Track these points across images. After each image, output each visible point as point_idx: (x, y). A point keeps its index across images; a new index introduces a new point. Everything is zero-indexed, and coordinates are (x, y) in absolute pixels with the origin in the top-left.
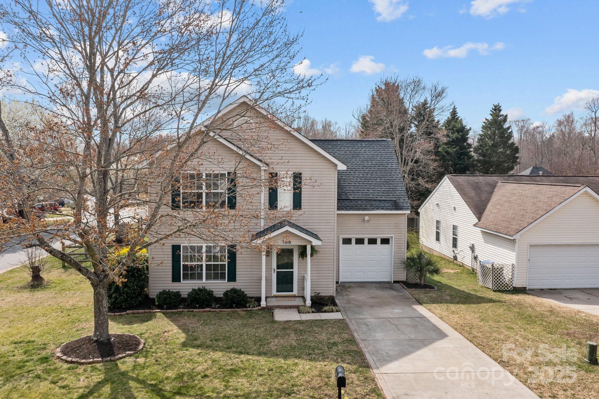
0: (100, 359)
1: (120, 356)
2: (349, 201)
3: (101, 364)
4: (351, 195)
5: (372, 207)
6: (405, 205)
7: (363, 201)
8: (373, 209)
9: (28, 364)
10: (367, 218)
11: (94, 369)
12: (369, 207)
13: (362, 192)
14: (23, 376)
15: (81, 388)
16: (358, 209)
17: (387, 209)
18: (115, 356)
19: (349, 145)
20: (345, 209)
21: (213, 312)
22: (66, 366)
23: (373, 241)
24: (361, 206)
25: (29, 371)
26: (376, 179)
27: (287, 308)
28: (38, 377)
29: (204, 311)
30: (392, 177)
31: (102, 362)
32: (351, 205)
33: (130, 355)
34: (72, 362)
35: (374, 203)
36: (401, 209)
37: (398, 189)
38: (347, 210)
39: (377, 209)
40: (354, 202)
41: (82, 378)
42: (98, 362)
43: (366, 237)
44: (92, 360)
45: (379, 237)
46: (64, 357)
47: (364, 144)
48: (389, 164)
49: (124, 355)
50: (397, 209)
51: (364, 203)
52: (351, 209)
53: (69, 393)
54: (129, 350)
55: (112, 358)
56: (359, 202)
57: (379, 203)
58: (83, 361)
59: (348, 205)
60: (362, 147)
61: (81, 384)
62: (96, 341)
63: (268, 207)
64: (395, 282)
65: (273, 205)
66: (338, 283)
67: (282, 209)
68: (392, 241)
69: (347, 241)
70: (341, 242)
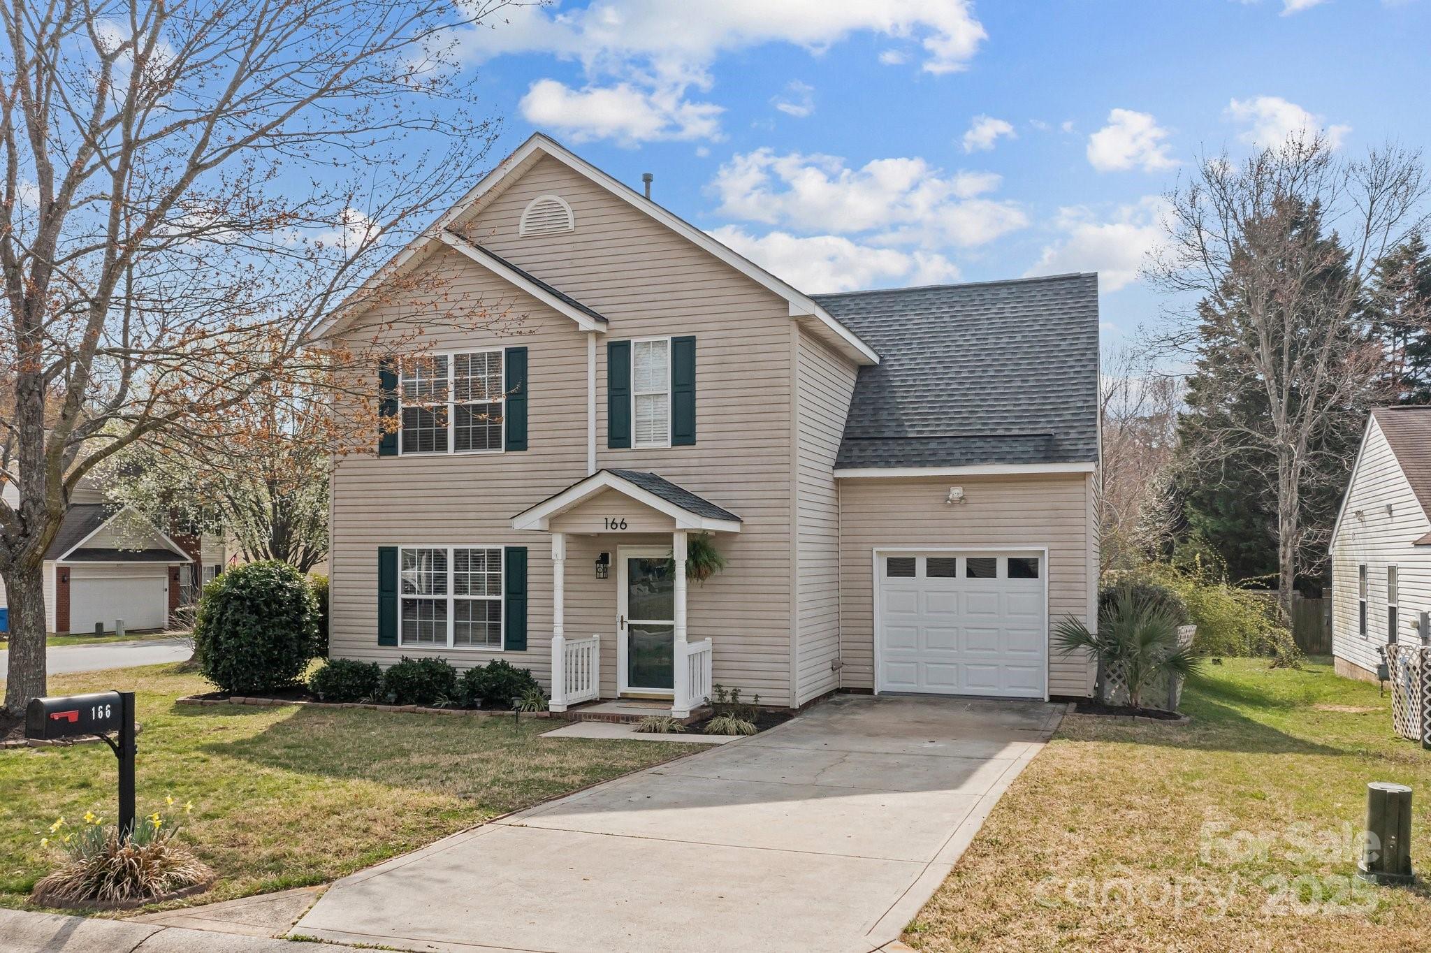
2: (902, 442)
5: (969, 456)
6: (1080, 447)
7: (948, 440)
8: (969, 462)
10: (956, 492)
13: (951, 418)
20: (883, 463)
23: (981, 568)
24: (935, 454)
26: (1010, 382)
27: (618, 722)
35: (980, 444)
36: (1064, 459)
37: (1071, 405)
38: (888, 465)
40: (916, 445)
43: (961, 552)
45: (1002, 551)
48: (1064, 340)
50: (1048, 459)
51: (948, 445)
52: (900, 464)
56: (933, 445)
57: (994, 443)
59: (896, 453)
63: (605, 440)
64: (1054, 699)
65: (618, 435)
66: (870, 691)
67: (641, 446)
68: (1044, 568)
69: (900, 567)
70: (880, 567)
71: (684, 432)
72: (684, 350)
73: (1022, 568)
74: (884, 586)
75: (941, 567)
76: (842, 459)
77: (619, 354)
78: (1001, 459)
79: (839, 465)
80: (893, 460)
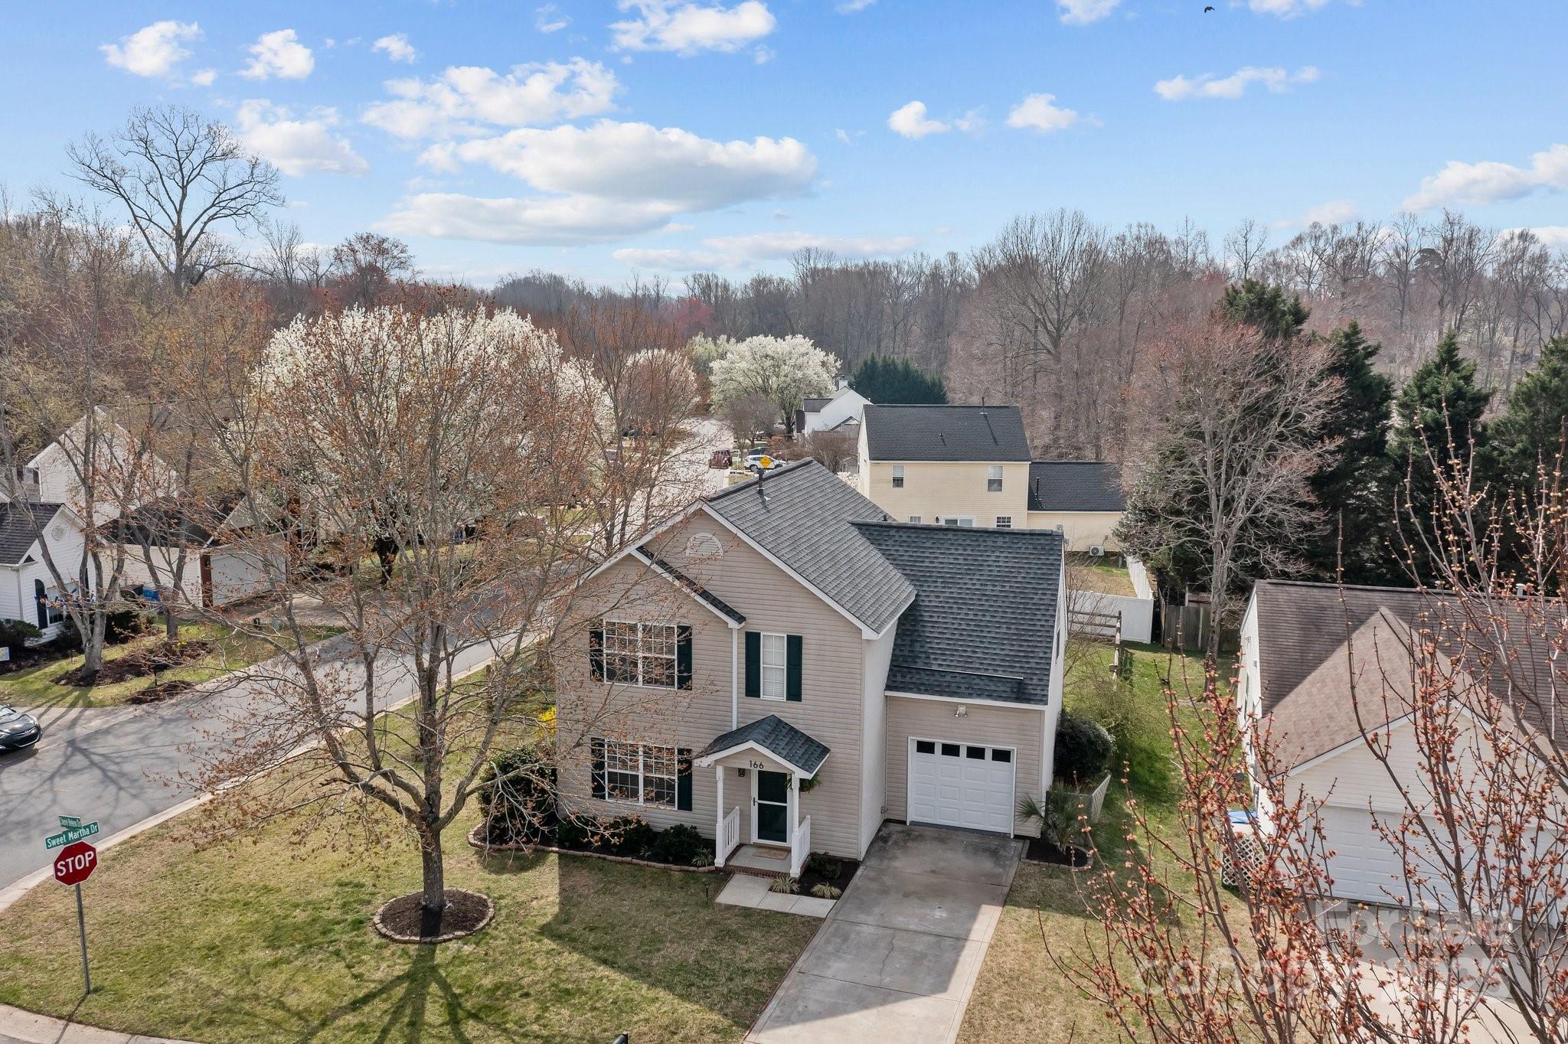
0: (418, 939)
1: (445, 937)
2: (928, 673)
3: (417, 946)
4: (936, 659)
5: (970, 691)
6: (1038, 692)
7: (957, 675)
8: (970, 696)
9: (337, 927)
10: (962, 709)
11: (405, 952)
12: (963, 690)
13: (961, 656)
14: (321, 948)
15: (375, 981)
16: (941, 693)
17: (999, 698)
18: (438, 936)
19: (968, 542)
20: (916, 689)
21: (635, 864)
22: (377, 940)
23: (975, 753)
24: (949, 686)
25: (332, 942)
26: (999, 628)
27: (757, 875)
28: (337, 953)
29: (621, 863)
30: (1034, 625)
31: (419, 943)
32: (931, 682)
33: (458, 938)
34: (384, 936)
35: (977, 681)
36: (1028, 701)
37: (1036, 655)
38: (919, 691)
39: (979, 696)
40: (938, 677)
41: (384, 965)
42: (414, 942)
43: (963, 743)
44: (407, 938)
45: (988, 746)
46: (380, 926)
47: (1000, 541)
49: (451, 936)
50: (1018, 700)
51: (957, 679)
52: (926, 692)
53: (359, 986)
54: (462, 930)
55: (434, 940)
56: (948, 678)
57: (986, 682)
58: (397, 937)
59: (925, 681)
60: (995, 548)
61: (379, 975)
62: (425, 908)
63: (744, 691)
64: (1017, 837)
65: (752, 688)
66: (904, 823)
67: (767, 698)
68: (1014, 757)
69: (925, 747)
70: (912, 747)
71: (794, 692)
72: (795, 645)
73: (1002, 756)
74: (915, 758)
75: (951, 750)
76: (890, 683)
77: (753, 642)
78: (990, 696)
79: (888, 688)
80: (923, 688)
